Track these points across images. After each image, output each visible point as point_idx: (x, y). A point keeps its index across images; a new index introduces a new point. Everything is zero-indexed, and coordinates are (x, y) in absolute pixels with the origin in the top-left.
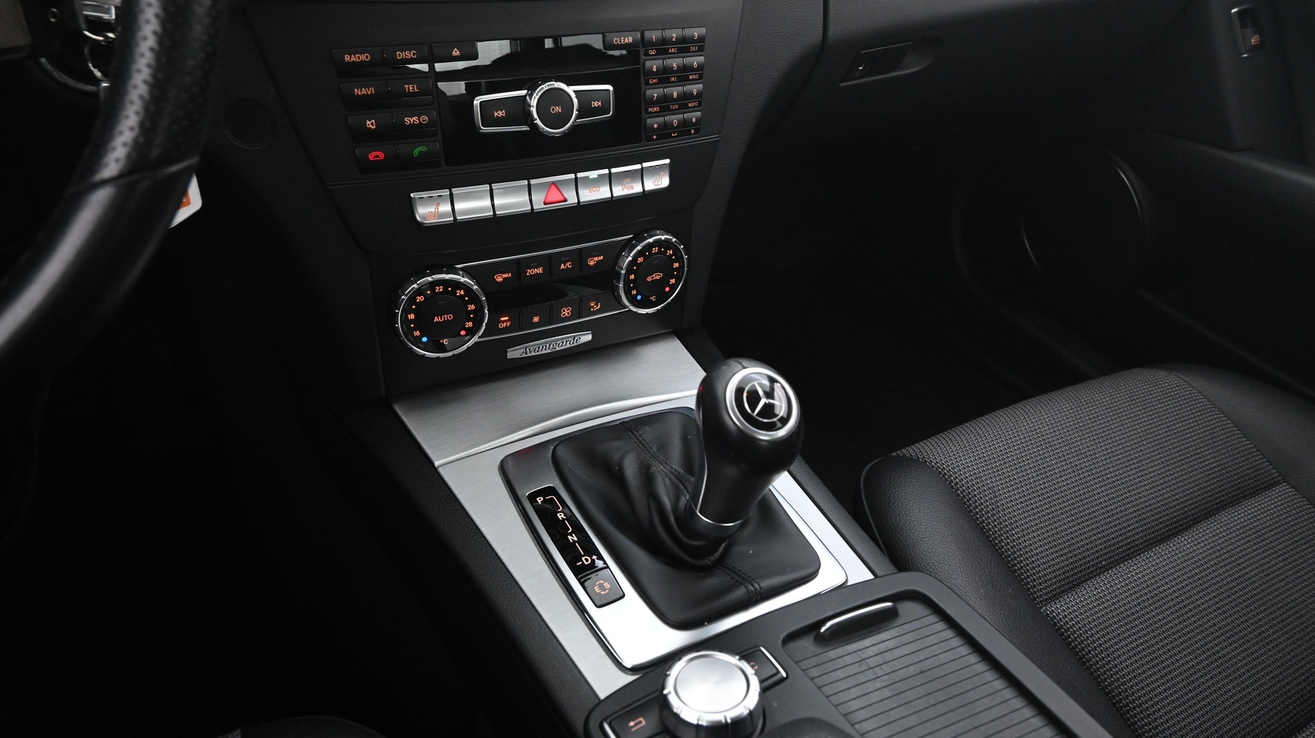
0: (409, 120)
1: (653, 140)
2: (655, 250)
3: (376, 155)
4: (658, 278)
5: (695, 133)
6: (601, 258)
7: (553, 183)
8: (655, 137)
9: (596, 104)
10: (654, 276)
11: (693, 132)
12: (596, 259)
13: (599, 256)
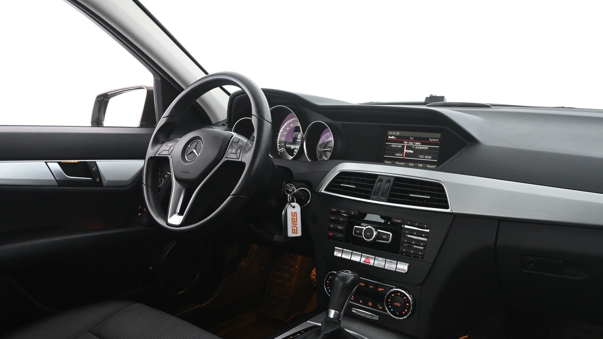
0: (339, 227)
1: (403, 255)
2: (399, 294)
3: (331, 234)
4: (398, 305)
5: (421, 259)
6: (383, 290)
7: (368, 257)
8: (404, 254)
9: (384, 237)
10: (397, 303)
11: (420, 258)
12: (381, 289)
13: (382, 288)
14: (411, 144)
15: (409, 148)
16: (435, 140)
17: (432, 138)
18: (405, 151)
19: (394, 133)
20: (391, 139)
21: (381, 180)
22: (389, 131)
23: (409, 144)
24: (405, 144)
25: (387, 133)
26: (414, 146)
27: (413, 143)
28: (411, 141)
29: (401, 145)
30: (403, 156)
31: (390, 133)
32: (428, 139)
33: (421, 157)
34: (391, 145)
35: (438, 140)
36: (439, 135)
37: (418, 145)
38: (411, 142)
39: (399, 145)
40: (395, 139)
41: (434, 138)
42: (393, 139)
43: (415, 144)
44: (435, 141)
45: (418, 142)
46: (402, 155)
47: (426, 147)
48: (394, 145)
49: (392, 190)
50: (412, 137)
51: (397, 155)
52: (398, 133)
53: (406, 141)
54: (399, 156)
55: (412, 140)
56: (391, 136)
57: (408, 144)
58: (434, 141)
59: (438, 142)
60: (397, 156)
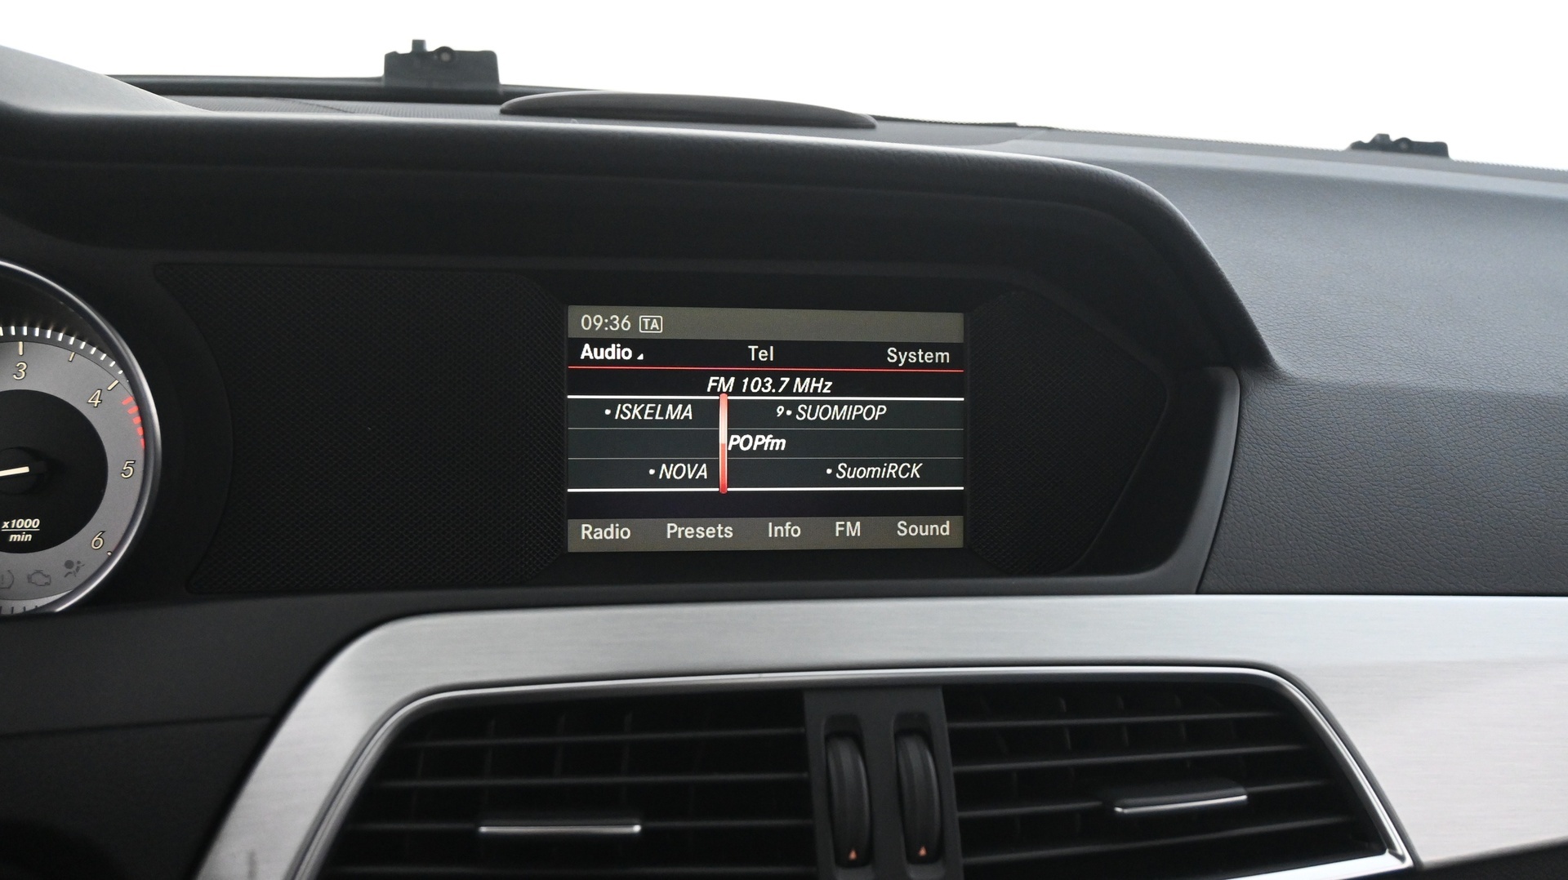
14: (760, 388)
15: (746, 418)
16: (929, 357)
17: (903, 347)
18: (726, 440)
19: (621, 323)
20: (605, 362)
21: (847, 730)
22: (573, 310)
23: (749, 393)
24: (714, 391)
25: (561, 322)
26: (792, 406)
27: (777, 384)
28: (761, 369)
29: (685, 403)
30: (713, 479)
31: (590, 321)
32: (875, 352)
33: (850, 476)
34: (613, 405)
35: (944, 356)
36: (949, 325)
37: (815, 393)
38: (763, 375)
39: (675, 403)
40: (634, 361)
41: (914, 347)
42: (622, 362)
43: (789, 391)
44: (925, 365)
45: (811, 375)
46: (704, 472)
47: (872, 408)
48: (631, 408)
49: (970, 790)
50: (764, 345)
51: (668, 472)
52: (652, 323)
53: (719, 374)
54: (685, 482)
55: (768, 363)
56: (600, 342)
57: (737, 390)
58: (917, 365)
59: (944, 366)
60: (672, 483)
